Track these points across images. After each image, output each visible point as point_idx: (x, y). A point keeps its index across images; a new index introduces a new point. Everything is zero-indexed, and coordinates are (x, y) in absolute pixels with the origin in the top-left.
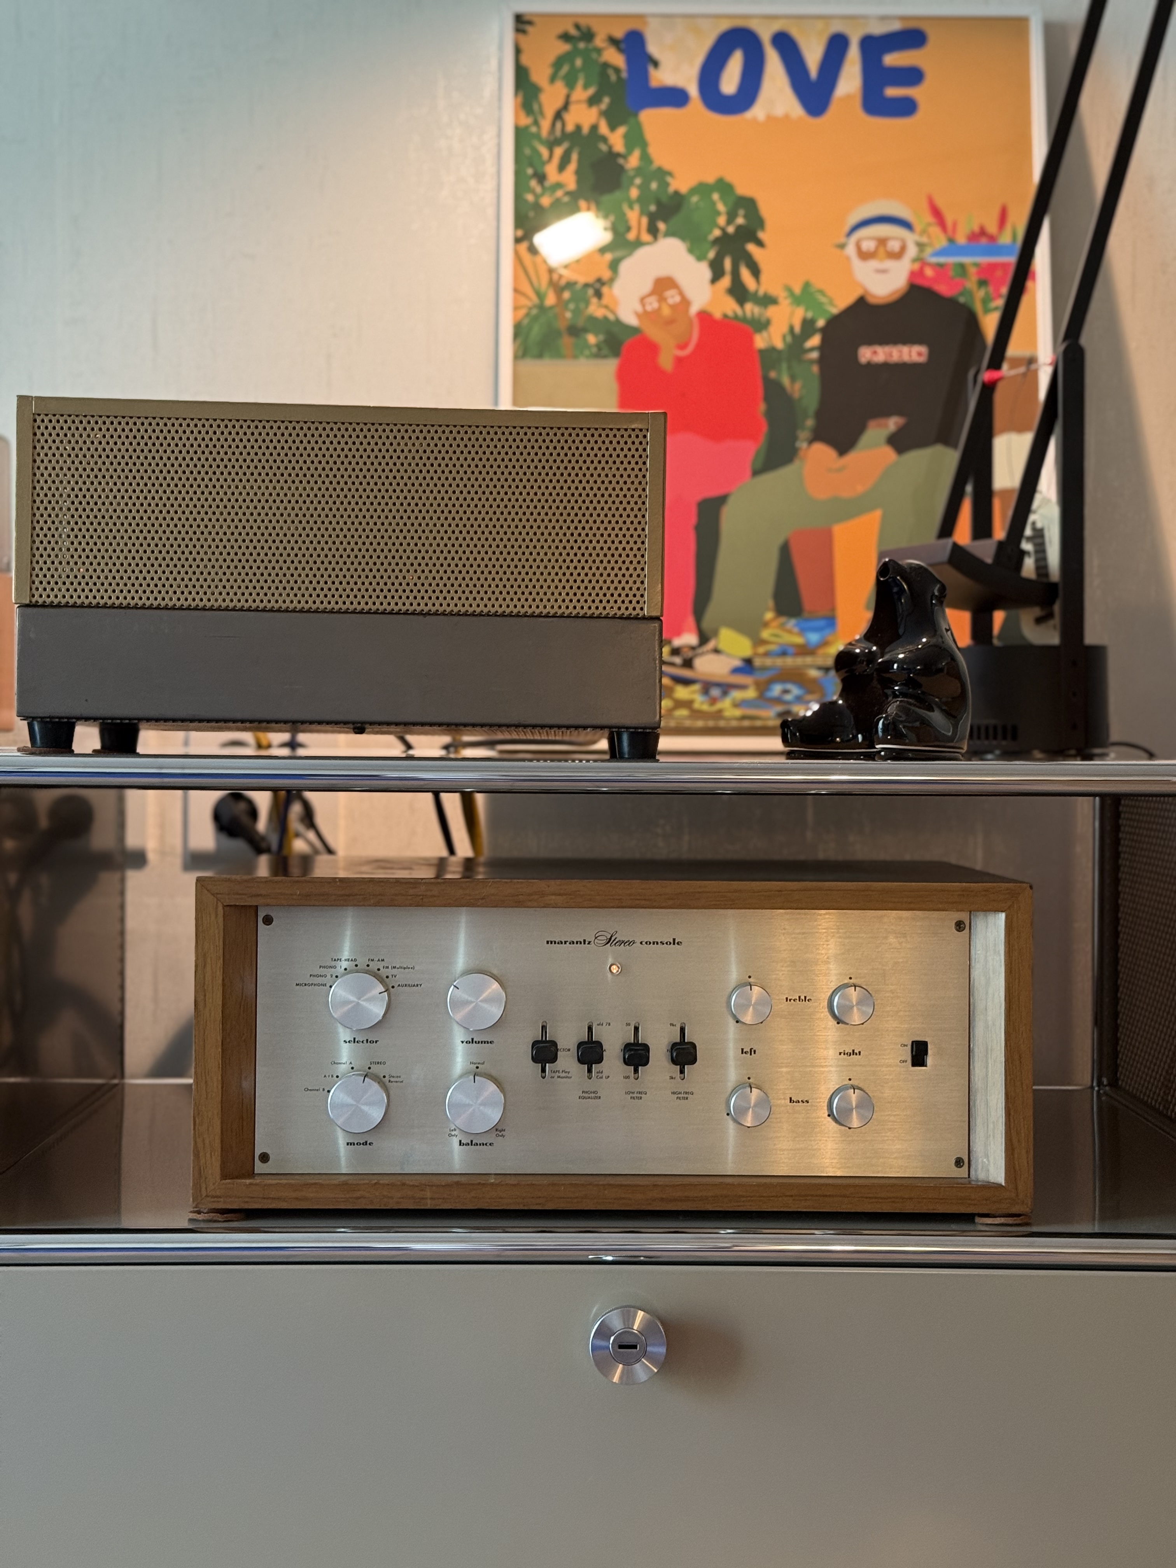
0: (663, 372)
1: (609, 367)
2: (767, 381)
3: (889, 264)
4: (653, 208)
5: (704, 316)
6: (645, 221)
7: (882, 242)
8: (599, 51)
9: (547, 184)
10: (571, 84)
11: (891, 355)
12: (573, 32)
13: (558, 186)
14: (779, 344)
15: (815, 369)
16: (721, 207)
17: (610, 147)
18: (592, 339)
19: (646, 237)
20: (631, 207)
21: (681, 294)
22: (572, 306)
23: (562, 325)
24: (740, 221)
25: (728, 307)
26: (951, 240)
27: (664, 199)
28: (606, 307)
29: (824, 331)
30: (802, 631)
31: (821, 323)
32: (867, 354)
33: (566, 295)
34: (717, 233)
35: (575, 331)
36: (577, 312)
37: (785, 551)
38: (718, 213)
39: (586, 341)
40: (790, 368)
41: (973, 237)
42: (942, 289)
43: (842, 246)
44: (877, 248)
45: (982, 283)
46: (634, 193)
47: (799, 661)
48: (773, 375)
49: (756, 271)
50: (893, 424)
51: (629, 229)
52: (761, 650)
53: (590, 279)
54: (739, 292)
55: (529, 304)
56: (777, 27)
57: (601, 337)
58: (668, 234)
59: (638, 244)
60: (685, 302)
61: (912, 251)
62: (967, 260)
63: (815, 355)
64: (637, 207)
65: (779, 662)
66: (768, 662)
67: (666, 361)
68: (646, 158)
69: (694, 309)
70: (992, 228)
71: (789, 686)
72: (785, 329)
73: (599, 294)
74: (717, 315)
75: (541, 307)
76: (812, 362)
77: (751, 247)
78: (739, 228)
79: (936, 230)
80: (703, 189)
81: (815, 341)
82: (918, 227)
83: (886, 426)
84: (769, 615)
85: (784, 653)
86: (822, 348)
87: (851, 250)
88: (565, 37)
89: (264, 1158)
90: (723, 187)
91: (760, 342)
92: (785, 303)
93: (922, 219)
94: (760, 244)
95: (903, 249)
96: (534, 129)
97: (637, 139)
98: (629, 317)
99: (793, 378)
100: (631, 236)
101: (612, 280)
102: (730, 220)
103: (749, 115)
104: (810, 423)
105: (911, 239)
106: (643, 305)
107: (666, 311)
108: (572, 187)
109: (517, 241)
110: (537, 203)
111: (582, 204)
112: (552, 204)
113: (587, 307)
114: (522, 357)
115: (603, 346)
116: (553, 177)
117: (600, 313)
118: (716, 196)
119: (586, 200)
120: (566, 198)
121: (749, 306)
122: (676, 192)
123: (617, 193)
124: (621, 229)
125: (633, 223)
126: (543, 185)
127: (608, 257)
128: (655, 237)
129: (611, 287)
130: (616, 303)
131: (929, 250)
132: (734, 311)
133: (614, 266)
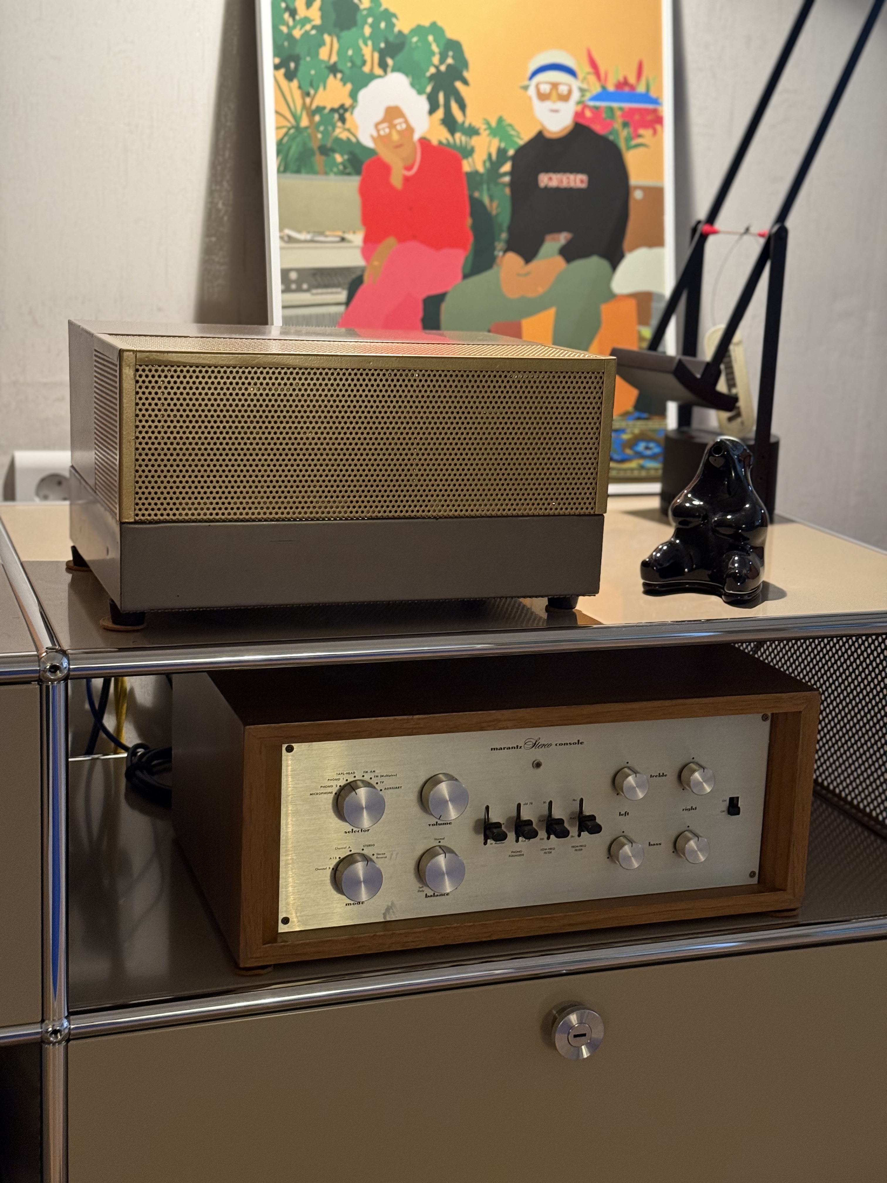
0: (392, 188)
1: (353, 183)
2: (471, 197)
3: (560, 105)
4: (382, 45)
5: (424, 142)
6: (376, 55)
7: (555, 86)
9: (298, 18)
11: (561, 181)
13: (307, 20)
14: (481, 169)
15: (507, 191)
16: (435, 48)
18: (339, 158)
19: (378, 71)
20: (366, 44)
21: (406, 122)
22: (322, 128)
23: (314, 145)
24: (450, 61)
25: (442, 135)
26: (604, 88)
27: (391, 39)
28: (349, 130)
29: (514, 158)
31: (511, 152)
32: (545, 180)
33: (317, 118)
34: (433, 70)
35: (325, 151)
36: (326, 133)
38: (433, 54)
39: (334, 159)
40: (489, 189)
41: (619, 86)
42: (597, 128)
43: (526, 88)
44: (551, 90)
45: (625, 125)
46: (367, 31)
48: (477, 194)
49: (463, 107)
50: (563, 238)
51: (364, 63)
53: (336, 105)
54: (450, 123)
55: (289, 125)
57: (346, 157)
58: (394, 70)
59: (372, 77)
60: (410, 130)
61: (576, 95)
62: (615, 105)
63: (507, 179)
64: (370, 43)
67: (397, 180)
69: (416, 136)
70: (632, 80)
72: (485, 157)
73: (343, 120)
74: (435, 142)
75: (298, 128)
76: (504, 185)
77: (458, 85)
78: (449, 66)
79: (592, 78)
80: (419, 30)
82: (580, 74)
83: (559, 239)
86: (512, 173)
87: (532, 92)
90: (435, 29)
91: (467, 166)
92: (484, 133)
93: (583, 68)
94: (465, 82)
95: (570, 92)
98: (369, 143)
99: (491, 198)
100: (366, 69)
101: (353, 107)
102: (442, 61)
104: (504, 236)
105: (575, 84)
106: (378, 131)
107: (395, 137)
108: (318, 22)
109: (277, 67)
110: (290, 37)
111: (327, 38)
112: (303, 36)
113: (334, 130)
114: (285, 171)
115: (348, 165)
116: (302, 12)
117: (344, 136)
118: (431, 38)
119: (330, 34)
120: (313, 32)
121: (458, 135)
122: (400, 32)
123: (354, 30)
124: (358, 62)
125: (368, 57)
126: (294, 19)
127: (349, 86)
128: (385, 71)
129: (352, 113)
130: (357, 127)
131: (588, 95)
132: (447, 139)
133: (353, 95)
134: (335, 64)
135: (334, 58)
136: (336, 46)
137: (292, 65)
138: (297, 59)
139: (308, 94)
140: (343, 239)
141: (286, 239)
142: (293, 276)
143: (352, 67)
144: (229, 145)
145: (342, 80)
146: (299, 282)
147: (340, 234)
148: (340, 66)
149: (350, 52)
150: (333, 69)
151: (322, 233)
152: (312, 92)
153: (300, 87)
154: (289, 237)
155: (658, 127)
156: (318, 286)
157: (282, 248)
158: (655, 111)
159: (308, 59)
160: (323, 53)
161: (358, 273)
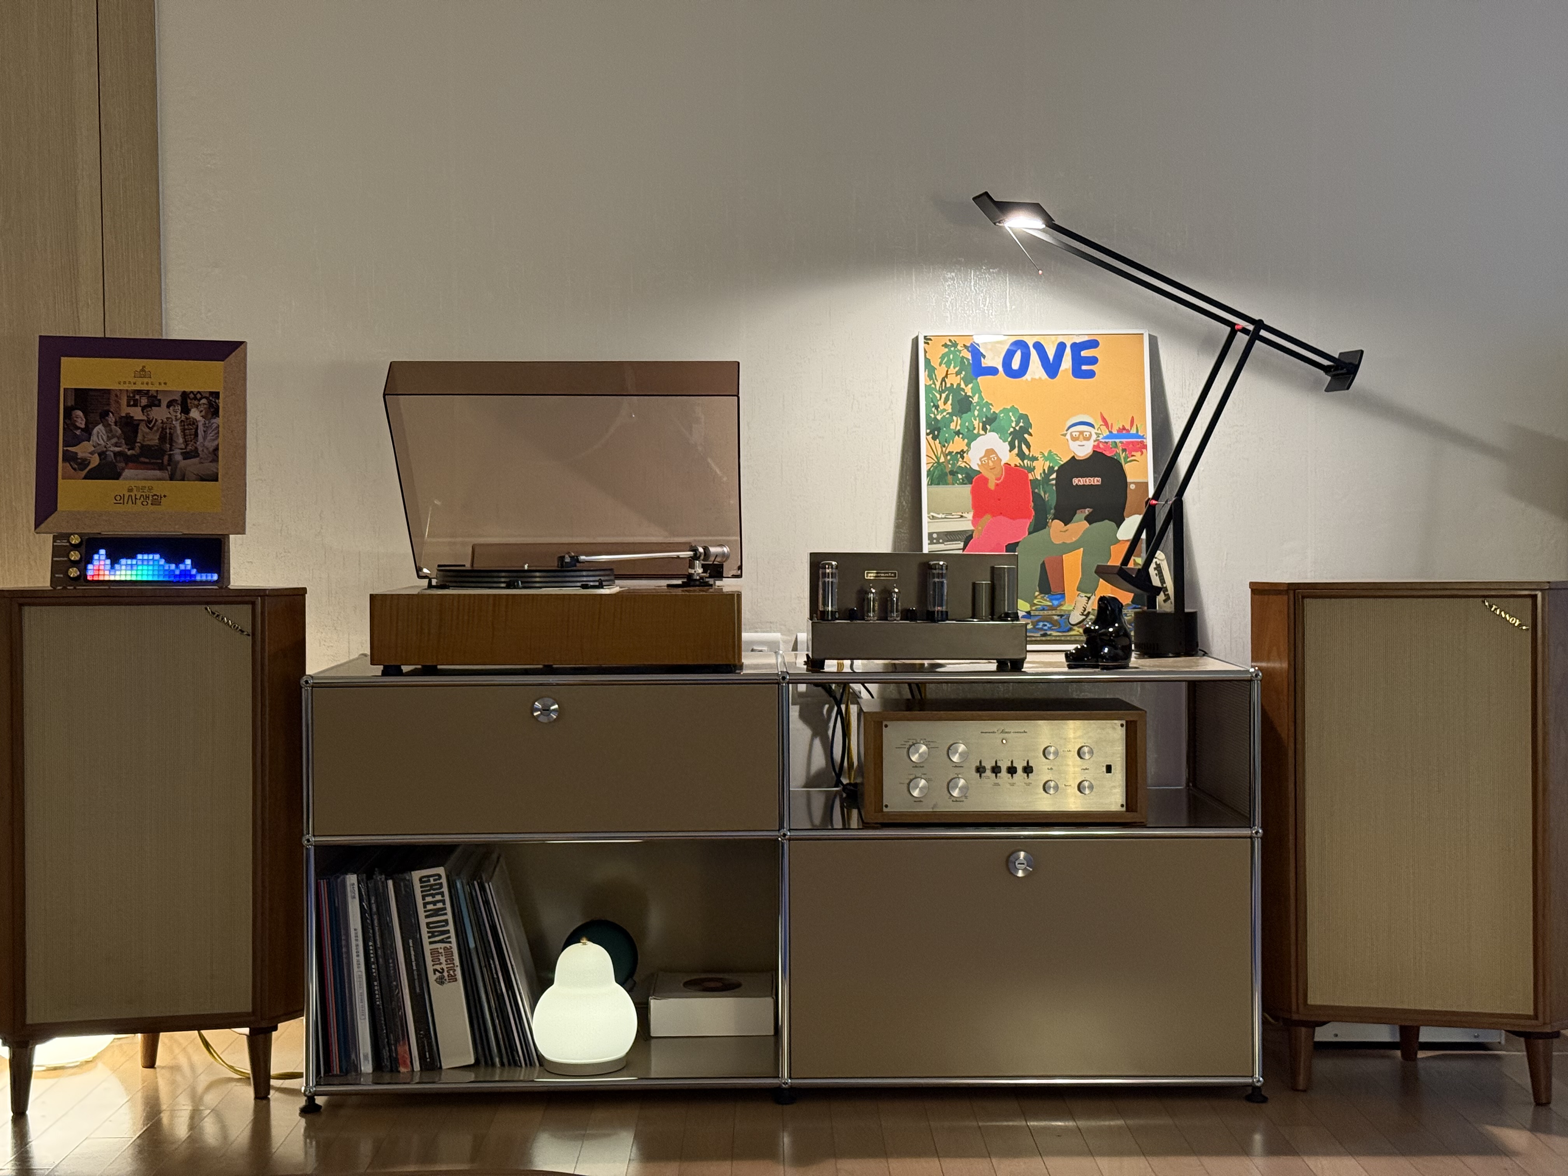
0: (990, 490)
1: (968, 488)
2: (1033, 492)
3: (1084, 443)
4: (984, 419)
5: (1007, 466)
6: (981, 425)
7: (1081, 433)
8: (960, 351)
9: (939, 409)
10: (948, 365)
11: (1086, 481)
12: (949, 343)
13: (945, 410)
14: (1039, 478)
15: (1054, 488)
16: (1013, 418)
17: (966, 393)
18: (960, 476)
19: (982, 432)
20: (976, 420)
21: (997, 456)
22: (951, 462)
23: (948, 471)
24: (1021, 424)
25: (1018, 461)
27: (989, 416)
28: (965, 462)
29: (1057, 471)
30: (1051, 600)
31: (1056, 468)
32: (1076, 481)
33: (949, 457)
34: (1012, 430)
35: (953, 473)
36: (953, 465)
37: (1043, 565)
38: (1012, 421)
39: (958, 477)
40: (1043, 488)
41: (1120, 430)
43: (1065, 435)
44: (1079, 435)
45: (1124, 450)
46: (976, 413)
47: (1050, 612)
49: (1029, 447)
50: (1087, 511)
51: (974, 428)
52: (1034, 608)
53: (959, 451)
54: (1021, 455)
55: (934, 462)
56: (1036, 339)
57: (964, 476)
58: (990, 431)
59: (979, 435)
60: (1000, 460)
61: (1094, 437)
62: (1117, 441)
63: (1054, 482)
64: (977, 419)
65: (1041, 613)
66: (1037, 613)
67: (992, 486)
68: (981, 397)
69: (1003, 463)
70: (1128, 427)
71: (1046, 623)
72: (1041, 471)
73: (963, 457)
74: (1013, 465)
75: (938, 462)
76: (1053, 485)
77: (1026, 436)
78: (1021, 427)
79: (1103, 428)
80: (1005, 410)
81: (1054, 476)
82: (1096, 427)
83: (1085, 512)
84: (1037, 593)
85: (1043, 610)
86: (1057, 479)
87: (1068, 437)
88: (945, 345)
89: (886, 806)
90: (1014, 409)
91: (1031, 477)
92: (1041, 460)
93: (1098, 423)
94: (1031, 435)
95: (1091, 435)
96: (933, 386)
97: (977, 390)
98: (976, 468)
99: (1045, 494)
100: (976, 432)
101: (968, 451)
102: (1017, 424)
103: (1024, 378)
104: (1052, 511)
105: (1093, 431)
106: (982, 462)
107: (991, 464)
108: (950, 411)
109: (928, 434)
110: (935, 418)
111: (955, 418)
112: (942, 418)
113: (958, 463)
114: (931, 484)
115: (965, 480)
116: (942, 407)
117: (963, 465)
118: (1011, 414)
119: (956, 416)
120: (947, 416)
121: (1025, 461)
122: (994, 412)
123: (969, 413)
124: (971, 429)
125: (976, 426)
126: (937, 410)
127: (966, 441)
128: (986, 433)
129: (967, 454)
130: (970, 460)
131: (1101, 436)
132: (1020, 464)
133: (968, 445)
134: (959, 430)
135: (958, 428)
136: (959, 422)
137: (936, 433)
138: (939, 430)
139: (944, 446)
140: (962, 517)
141: (931, 517)
142: (935, 536)
143: (967, 432)
144: (908, 473)
145: (962, 438)
146: (938, 539)
147: (961, 514)
148: (961, 431)
149: (967, 424)
150: (958, 433)
151: (951, 514)
152: (946, 445)
153: (940, 443)
154: (933, 516)
155: (1144, 451)
156: (947, 541)
157: (928, 522)
158: (1142, 442)
159: (945, 429)
160: (953, 426)
161: (970, 533)
